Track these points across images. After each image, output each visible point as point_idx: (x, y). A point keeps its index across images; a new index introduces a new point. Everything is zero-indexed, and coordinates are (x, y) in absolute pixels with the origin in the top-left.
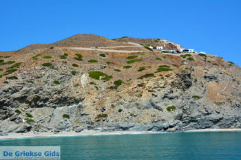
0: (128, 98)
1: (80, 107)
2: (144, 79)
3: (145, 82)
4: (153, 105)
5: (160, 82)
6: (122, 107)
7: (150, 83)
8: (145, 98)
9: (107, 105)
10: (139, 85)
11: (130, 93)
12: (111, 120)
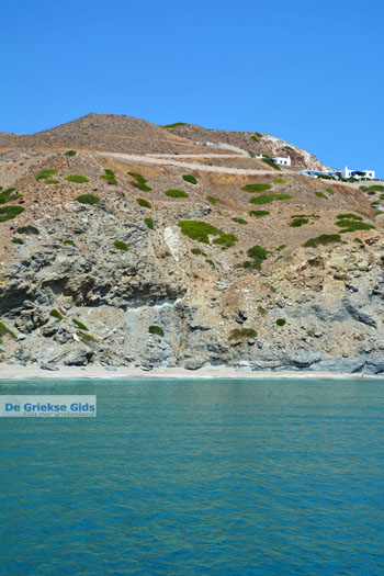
0: (293, 293)
1: (179, 308)
2: (321, 246)
3: (324, 255)
4: (351, 311)
5: (356, 255)
6: (282, 313)
7: (336, 257)
8: (331, 295)
9: (250, 309)
10: (311, 262)
11: (296, 281)
12: (266, 344)
